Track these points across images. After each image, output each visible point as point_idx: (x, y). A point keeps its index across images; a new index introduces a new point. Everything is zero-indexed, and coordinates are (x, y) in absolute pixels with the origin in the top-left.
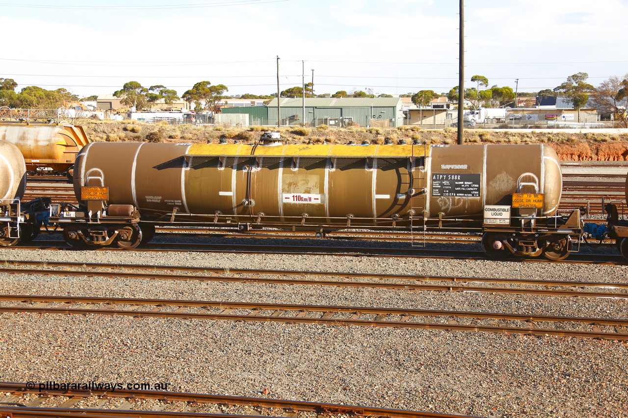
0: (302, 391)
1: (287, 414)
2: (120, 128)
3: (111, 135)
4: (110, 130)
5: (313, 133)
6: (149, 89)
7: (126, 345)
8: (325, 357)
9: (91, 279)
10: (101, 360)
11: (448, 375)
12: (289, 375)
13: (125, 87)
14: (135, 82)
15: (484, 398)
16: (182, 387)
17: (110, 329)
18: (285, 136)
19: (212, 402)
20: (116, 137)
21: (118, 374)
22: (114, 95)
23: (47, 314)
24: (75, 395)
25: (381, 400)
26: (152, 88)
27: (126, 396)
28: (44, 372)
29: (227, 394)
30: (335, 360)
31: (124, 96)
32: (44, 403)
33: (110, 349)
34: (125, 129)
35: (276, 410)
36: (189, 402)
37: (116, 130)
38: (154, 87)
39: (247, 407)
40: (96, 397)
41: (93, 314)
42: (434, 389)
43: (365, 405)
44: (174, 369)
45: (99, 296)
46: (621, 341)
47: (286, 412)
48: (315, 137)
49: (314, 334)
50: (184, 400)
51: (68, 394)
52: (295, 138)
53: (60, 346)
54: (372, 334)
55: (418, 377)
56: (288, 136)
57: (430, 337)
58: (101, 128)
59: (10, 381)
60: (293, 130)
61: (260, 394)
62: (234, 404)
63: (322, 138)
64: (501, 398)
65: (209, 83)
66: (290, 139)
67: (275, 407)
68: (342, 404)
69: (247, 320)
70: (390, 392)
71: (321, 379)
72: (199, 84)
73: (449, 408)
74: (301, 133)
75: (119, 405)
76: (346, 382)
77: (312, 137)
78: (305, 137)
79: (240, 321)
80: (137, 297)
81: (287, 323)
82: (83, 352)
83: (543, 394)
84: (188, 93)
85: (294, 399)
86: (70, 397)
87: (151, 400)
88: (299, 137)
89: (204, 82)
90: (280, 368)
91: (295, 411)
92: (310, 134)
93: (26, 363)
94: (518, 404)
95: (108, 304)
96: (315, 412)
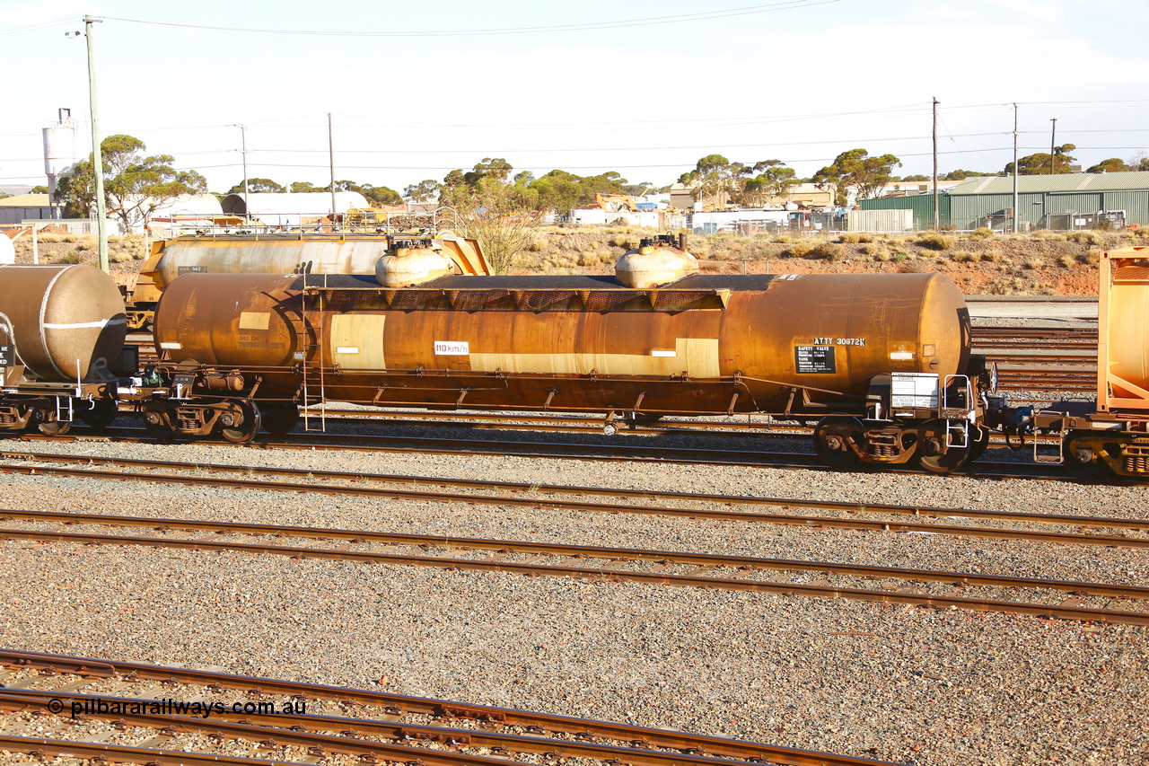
0: (444, 682)
1: (385, 716)
2: (603, 241)
3: (587, 255)
4: (586, 245)
5: (960, 244)
6: (754, 168)
7: (239, 601)
8: (532, 630)
9: (300, 496)
10: (182, 623)
11: (708, 666)
12: (446, 657)
13: (699, 165)
14: (719, 157)
15: (733, 705)
16: (263, 668)
17: (237, 575)
18: (904, 251)
19: (283, 693)
20: (594, 258)
21: (185, 645)
22: (680, 181)
23: (166, 548)
24: (91, 674)
25: (557, 701)
26: (759, 166)
27: (163, 679)
28: (80, 638)
29: (321, 683)
30: (542, 637)
31: (696, 184)
32: (36, 683)
33: (211, 605)
34: (612, 244)
35: (372, 709)
36: (250, 692)
37: (596, 244)
38: (762, 163)
39: (330, 703)
40: (121, 678)
41: (231, 551)
42: (661, 689)
43: (524, 707)
44: (276, 641)
45: (275, 524)
46: (1085, 622)
47: (386, 713)
48: (963, 253)
49: (550, 593)
50: (244, 688)
51: (82, 672)
52: (922, 255)
53: (139, 600)
54: (646, 597)
55: (653, 669)
56: (909, 251)
57: (742, 606)
58: (572, 243)
59: (22, 649)
60: (920, 239)
61: (374, 684)
62: (314, 697)
63: (976, 255)
64: (762, 706)
65: (864, 152)
66: (913, 256)
67: (373, 704)
68: (489, 704)
69: (464, 567)
70: (586, 689)
71: (492, 664)
72: (846, 155)
73: (659, 718)
74: (934, 245)
75: (143, 691)
76: (528, 670)
77: (957, 253)
78: (944, 252)
79: (451, 570)
80: (332, 526)
81: (524, 575)
82: (165, 609)
83: (842, 703)
84: (823, 173)
85: (421, 694)
86: (83, 676)
87: (195, 686)
88: (932, 251)
89: (855, 151)
90: (444, 645)
91: (400, 712)
92: (952, 245)
93: (68, 622)
94: (783, 717)
95: (277, 536)
96: (432, 715)
